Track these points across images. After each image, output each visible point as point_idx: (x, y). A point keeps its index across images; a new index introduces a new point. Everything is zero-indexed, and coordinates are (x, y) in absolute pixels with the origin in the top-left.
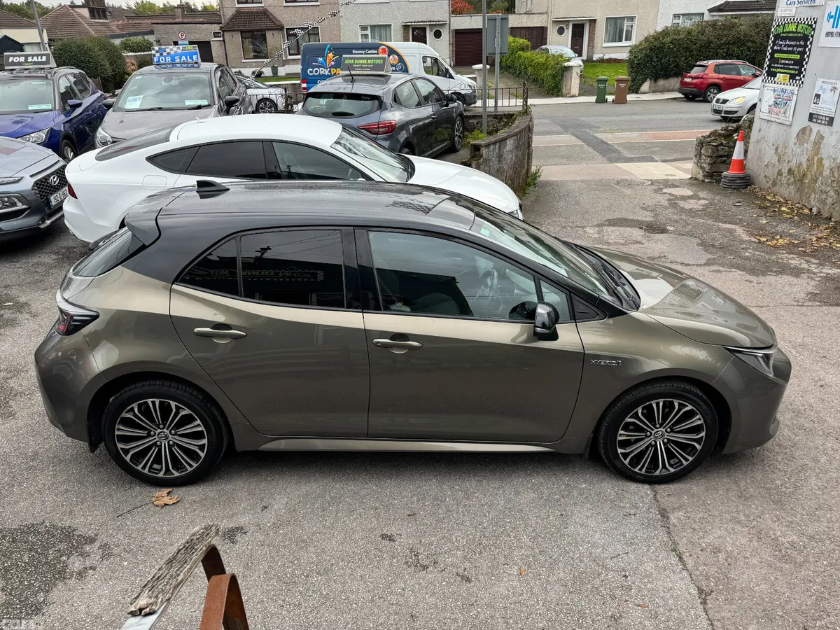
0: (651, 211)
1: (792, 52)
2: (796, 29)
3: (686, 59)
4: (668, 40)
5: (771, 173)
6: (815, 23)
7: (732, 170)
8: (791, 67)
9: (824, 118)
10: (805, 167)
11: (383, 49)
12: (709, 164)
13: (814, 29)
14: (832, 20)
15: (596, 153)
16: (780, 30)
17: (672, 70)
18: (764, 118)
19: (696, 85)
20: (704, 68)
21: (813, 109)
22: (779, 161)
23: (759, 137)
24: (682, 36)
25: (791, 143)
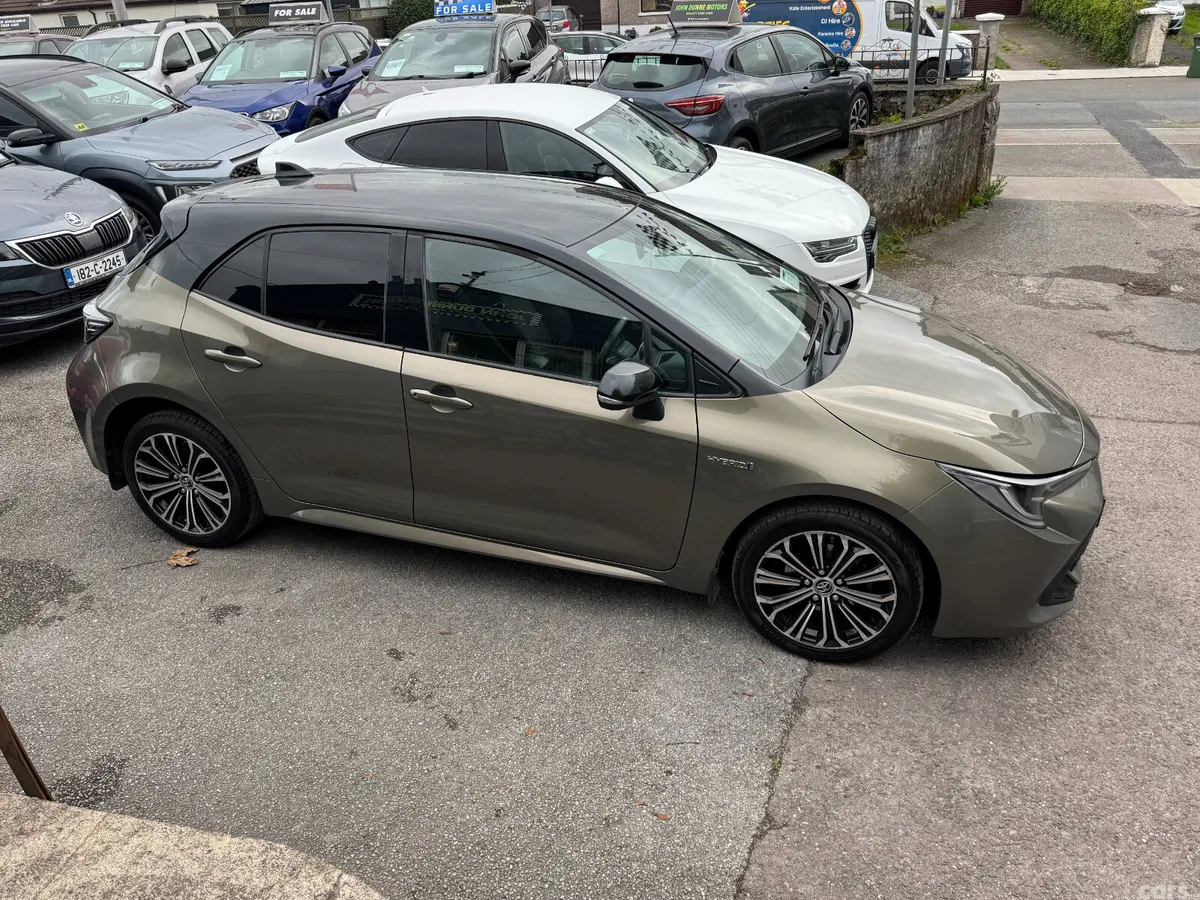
0: (1163, 259)
15: (1133, 159)
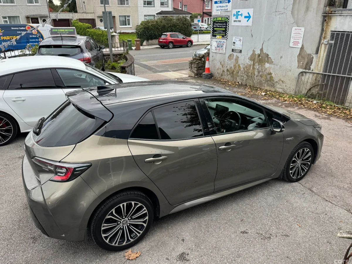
1: (222, 28)
2: (222, 19)
3: (157, 32)
4: (150, 24)
5: (220, 71)
6: (229, 17)
7: (206, 72)
8: (222, 33)
9: (238, 50)
10: (233, 68)
11: (28, 27)
12: (196, 70)
13: (229, 19)
14: (235, 16)
15: (147, 69)
16: (215, 19)
17: (153, 37)
18: (214, 52)
19: (165, 42)
20: (166, 36)
21: (233, 47)
22: (222, 67)
23: (213, 59)
24: (155, 23)
25: (226, 60)
